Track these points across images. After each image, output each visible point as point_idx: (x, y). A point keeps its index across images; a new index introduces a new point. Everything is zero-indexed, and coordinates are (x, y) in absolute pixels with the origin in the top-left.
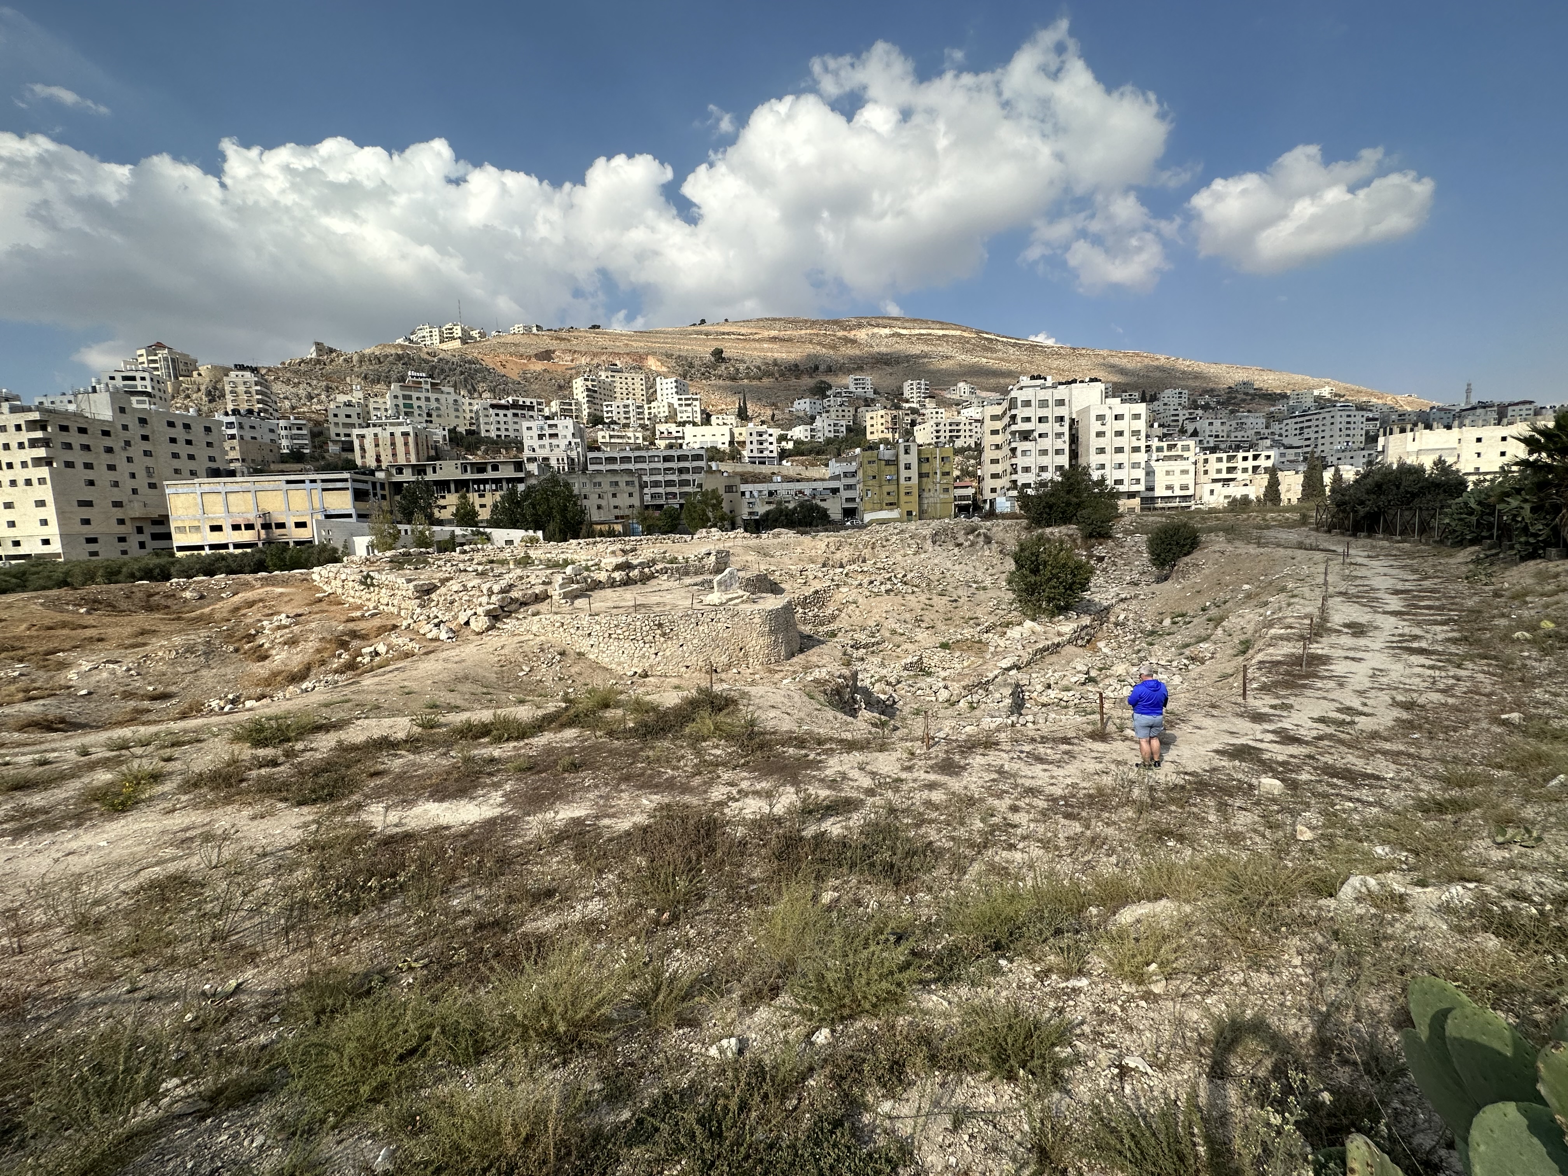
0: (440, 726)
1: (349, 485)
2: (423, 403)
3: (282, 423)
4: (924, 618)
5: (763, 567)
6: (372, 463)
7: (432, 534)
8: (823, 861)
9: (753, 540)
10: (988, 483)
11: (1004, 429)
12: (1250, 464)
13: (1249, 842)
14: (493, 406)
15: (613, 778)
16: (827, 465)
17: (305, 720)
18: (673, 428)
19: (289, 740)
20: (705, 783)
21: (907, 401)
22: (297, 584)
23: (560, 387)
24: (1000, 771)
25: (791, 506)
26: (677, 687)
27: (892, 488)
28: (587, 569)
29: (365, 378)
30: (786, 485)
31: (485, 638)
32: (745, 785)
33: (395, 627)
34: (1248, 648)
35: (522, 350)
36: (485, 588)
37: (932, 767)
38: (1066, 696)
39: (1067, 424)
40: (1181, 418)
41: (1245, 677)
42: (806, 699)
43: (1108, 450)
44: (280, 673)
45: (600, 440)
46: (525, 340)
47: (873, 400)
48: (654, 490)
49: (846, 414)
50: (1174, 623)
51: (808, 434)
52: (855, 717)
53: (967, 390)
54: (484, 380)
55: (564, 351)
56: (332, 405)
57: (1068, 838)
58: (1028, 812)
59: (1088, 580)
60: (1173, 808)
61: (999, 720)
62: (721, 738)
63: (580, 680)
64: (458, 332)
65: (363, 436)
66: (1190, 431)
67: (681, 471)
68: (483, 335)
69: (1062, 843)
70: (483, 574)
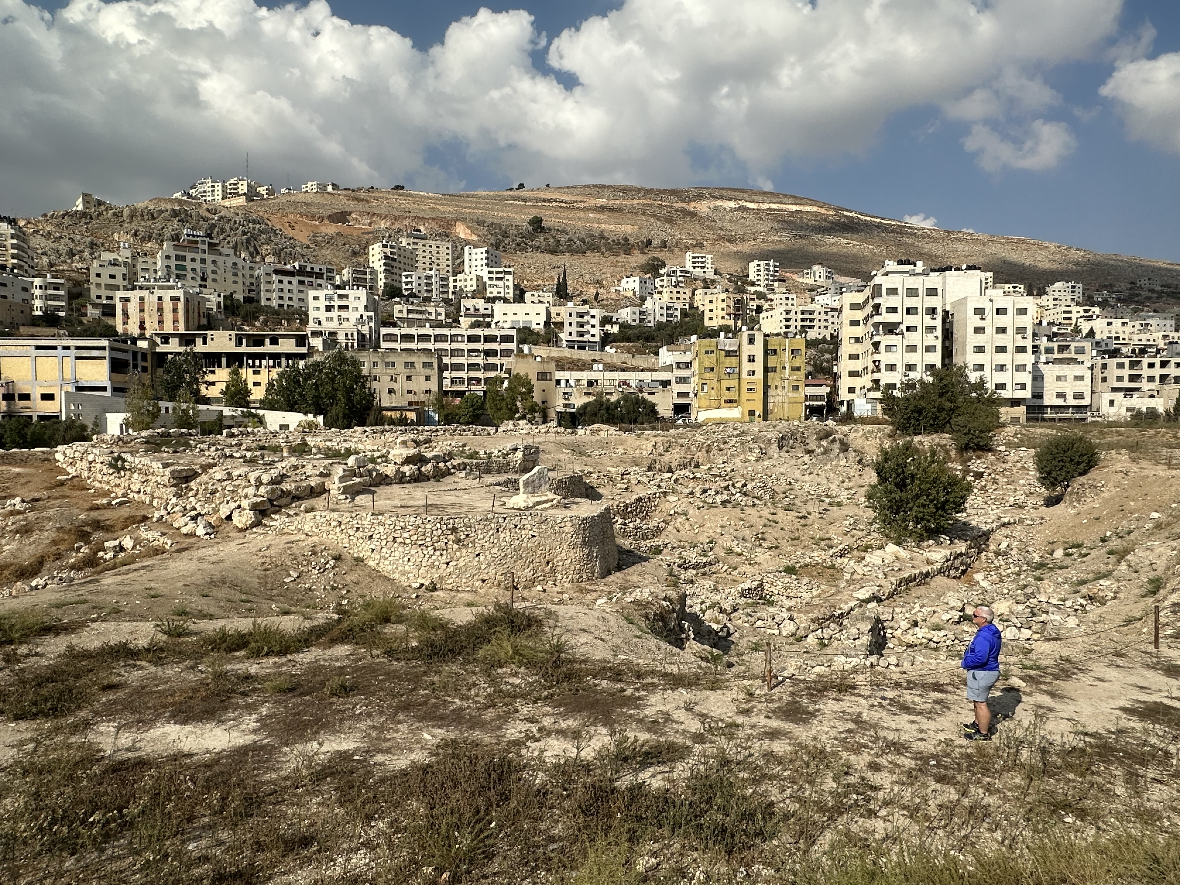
0: (189, 634)
1: (106, 353)
2: (197, 265)
3: (37, 281)
4: (766, 536)
5: (577, 469)
6: (134, 330)
7: (197, 413)
8: (639, 819)
9: (567, 437)
10: (845, 382)
11: (866, 319)
12: (1157, 372)
13: (1167, 823)
14: (277, 272)
15: (390, 706)
16: (657, 354)
17: (32, 620)
18: (480, 304)
19: (11, 642)
20: (499, 717)
21: (753, 284)
22: (38, 463)
23: (355, 254)
24: (858, 720)
25: (613, 399)
26: (470, 605)
27: (733, 383)
28: (373, 460)
29: (135, 234)
30: (609, 375)
31: (249, 536)
32: (547, 722)
33: (145, 518)
34: (1158, 588)
35: (314, 210)
36: (252, 477)
37: (774, 712)
38: (937, 635)
39: (939, 317)
40: (1074, 316)
41: (1157, 620)
42: (623, 623)
43: (988, 348)
44: (7, 566)
45: (397, 314)
46: (318, 199)
47: (713, 281)
48: (455, 374)
49: (682, 296)
50: (1068, 555)
51: (637, 317)
52: (682, 649)
53: (823, 274)
54: (269, 241)
55: (361, 213)
56: (96, 264)
57: (940, 807)
58: (892, 772)
59: (964, 498)
60: (1071, 776)
61: (855, 661)
62: (520, 664)
63: (356, 591)
64: (243, 187)
65: (127, 300)
66: (1085, 331)
67: (488, 353)
68: (270, 192)
69: (933, 811)
70: (251, 462)
